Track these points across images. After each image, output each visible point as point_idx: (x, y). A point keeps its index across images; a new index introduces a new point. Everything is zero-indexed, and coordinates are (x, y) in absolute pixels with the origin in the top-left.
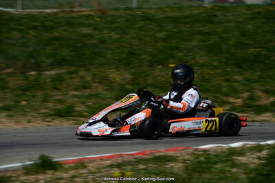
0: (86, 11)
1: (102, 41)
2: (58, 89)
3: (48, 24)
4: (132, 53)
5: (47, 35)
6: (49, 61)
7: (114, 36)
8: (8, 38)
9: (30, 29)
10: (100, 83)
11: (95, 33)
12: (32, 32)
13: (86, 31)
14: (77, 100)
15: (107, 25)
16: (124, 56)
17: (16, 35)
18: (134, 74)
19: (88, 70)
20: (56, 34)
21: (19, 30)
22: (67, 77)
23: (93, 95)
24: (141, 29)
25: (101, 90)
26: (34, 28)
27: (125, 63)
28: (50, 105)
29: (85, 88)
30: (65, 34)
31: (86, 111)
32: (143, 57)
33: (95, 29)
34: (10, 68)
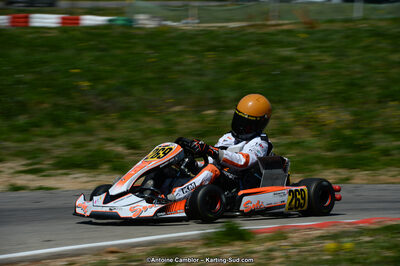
0: (287, 24)
1: (310, 67)
3: (235, 43)
4: (352, 84)
5: (231, 59)
6: (233, 95)
7: (328, 59)
8: (178, 64)
9: (209, 51)
10: (305, 126)
11: (300, 54)
12: (211, 55)
13: (286, 52)
15: (318, 45)
16: (339, 88)
17: (189, 59)
18: (355, 114)
19: (288, 108)
20: (243, 57)
21: (193, 52)
23: (298, 143)
24: (366, 48)
25: (307, 136)
26: (213, 49)
27: (342, 98)
30: (257, 58)
32: (369, 89)
33: (300, 50)
34: (180, 104)
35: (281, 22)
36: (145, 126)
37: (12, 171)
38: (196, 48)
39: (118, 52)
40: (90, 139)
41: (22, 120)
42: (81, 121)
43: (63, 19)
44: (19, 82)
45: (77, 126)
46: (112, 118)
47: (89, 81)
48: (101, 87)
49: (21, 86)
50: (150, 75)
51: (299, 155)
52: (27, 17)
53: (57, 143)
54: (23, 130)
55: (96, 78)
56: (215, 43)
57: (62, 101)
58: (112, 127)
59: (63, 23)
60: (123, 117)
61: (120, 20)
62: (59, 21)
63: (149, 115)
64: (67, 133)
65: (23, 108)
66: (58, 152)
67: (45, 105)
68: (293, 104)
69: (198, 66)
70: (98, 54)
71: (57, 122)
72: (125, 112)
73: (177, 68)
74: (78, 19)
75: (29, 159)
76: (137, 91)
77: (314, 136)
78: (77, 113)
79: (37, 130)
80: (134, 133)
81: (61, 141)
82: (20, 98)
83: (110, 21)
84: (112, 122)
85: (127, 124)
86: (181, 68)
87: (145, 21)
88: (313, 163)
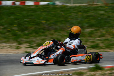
0: (99, 4)
1: (109, 17)
2: (91, 37)
3: (86, 10)
5: (85, 15)
6: (87, 25)
8: (70, 16)
9: (79, 12)
10: (109, 34)
11: (106, 13)
12: (80, 13)
13: (102, 12)
14: (99, 41)
15: (111, 10)
17: (73, 15)
19: (103, 29)
20: (88, 14)
21: (74, 13)
22: (95, 32)
23: (107, 39)
25: (110, 37)
26: (80, 12)
28: (89, 43)
29: (103, 36)
30: (93, 14)
31: (104, 46)
33: (106, 12)
35: (98, 4)
36: (62, 34)
37: (25, 47)
38: (75, 11)
39: (52, 12)
40: (46, 38)
41: (26, 32)
42: (43, 33)
43: (35, 3)
44: (25, 21)
45: (42, 34)
46: (52, 32)
47: (45, 21)
48: (48, 23)
49: (26, 22)
50: (62, 19)
51: (108, 43)
52: (25, 2)
53: (37, 39)
54: (27, 35)
55: (47, 20)
56: (80, 10)
57: (38, 27)
58: (52, 34)
59: (35, 4)
60: (55, 32)
61: (51, 3)
62: (34, 3)
63: (62, 31)
64: (40, 36)
65: (26, 29)
66: (37, 42)
67: (33, 28)
68: (105, 28)
69: (76, 17)
70: (47, 13)
71: (37, 33)
72: (56, 30)
73: (70, 17)
74: (39, 3)
75: (29, 44)
76: (59, 24)
77: (112, 37)
78: (42, 30)
79: (31, 35)
80: (59, 36)
81: (38, 38)
82: (26, 26)
83: (48, 3)
84: (52, 33)
85: (56, 34)
86: (71, 17)
87: (58, 3)
88: (112, 45)
